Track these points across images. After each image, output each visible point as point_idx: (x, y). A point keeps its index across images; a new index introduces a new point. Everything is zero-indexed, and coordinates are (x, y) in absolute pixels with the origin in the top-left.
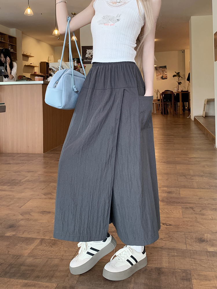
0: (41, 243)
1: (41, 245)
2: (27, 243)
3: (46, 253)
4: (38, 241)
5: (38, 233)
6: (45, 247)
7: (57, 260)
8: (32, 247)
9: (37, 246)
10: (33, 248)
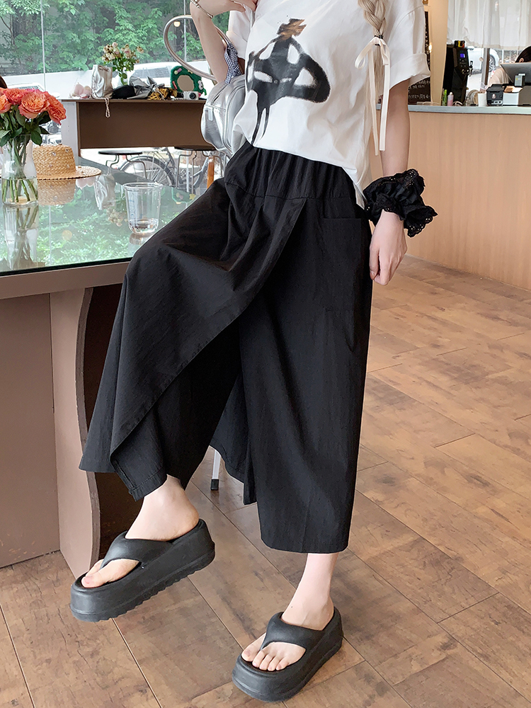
0: (412, 547)
1: (409, 551)
2: (387, 531)
3: (401, 575)
4: (410, 538)
5: (425, 520)
6: (412, 559)
7: (409, 604)
8: (388, 545)
9: (400, 548)
10: (389, 549)
